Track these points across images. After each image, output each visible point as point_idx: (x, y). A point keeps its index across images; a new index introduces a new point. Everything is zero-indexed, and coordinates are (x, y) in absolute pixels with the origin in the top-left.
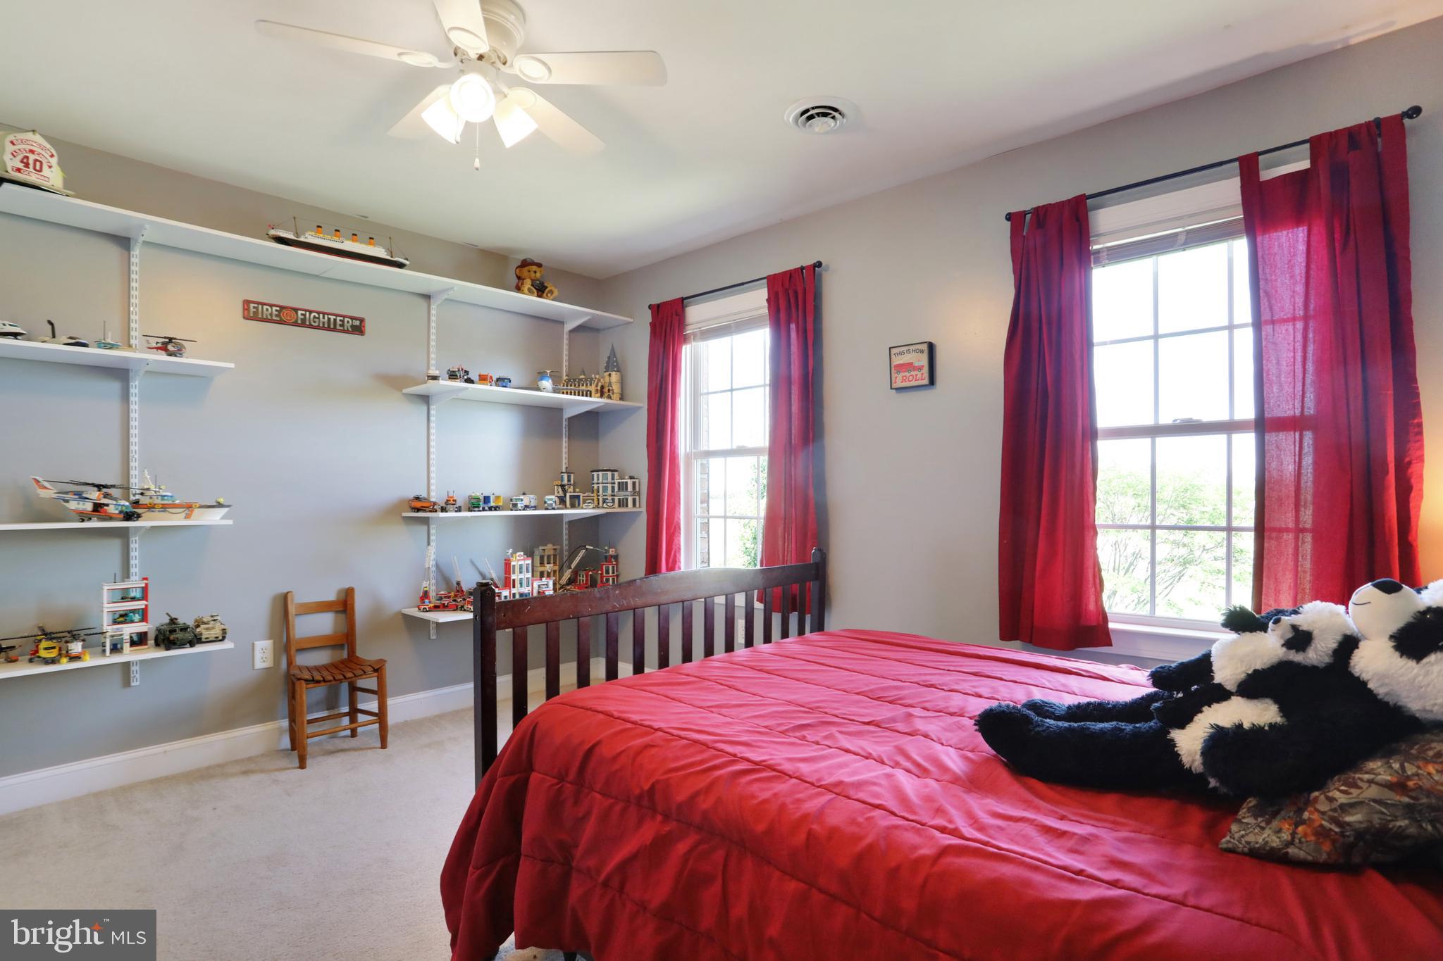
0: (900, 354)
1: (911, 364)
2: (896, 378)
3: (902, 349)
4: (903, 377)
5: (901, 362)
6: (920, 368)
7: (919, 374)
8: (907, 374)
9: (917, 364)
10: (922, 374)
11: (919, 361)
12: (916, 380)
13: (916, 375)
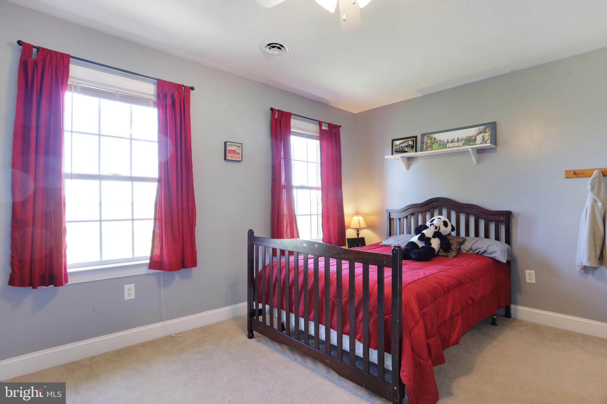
0: (230, 145)
1: (235, 151)
2: (228, 155)
3: (232, 143)
4: (231, 155)
5: (231, 149)
6: (238, 154)
7: (238, 156)
8: (233, 155)
9: (237, 152)
10: (239, 156)
11: (238, 150)
12: (237, 158)
13: (237, 156)
